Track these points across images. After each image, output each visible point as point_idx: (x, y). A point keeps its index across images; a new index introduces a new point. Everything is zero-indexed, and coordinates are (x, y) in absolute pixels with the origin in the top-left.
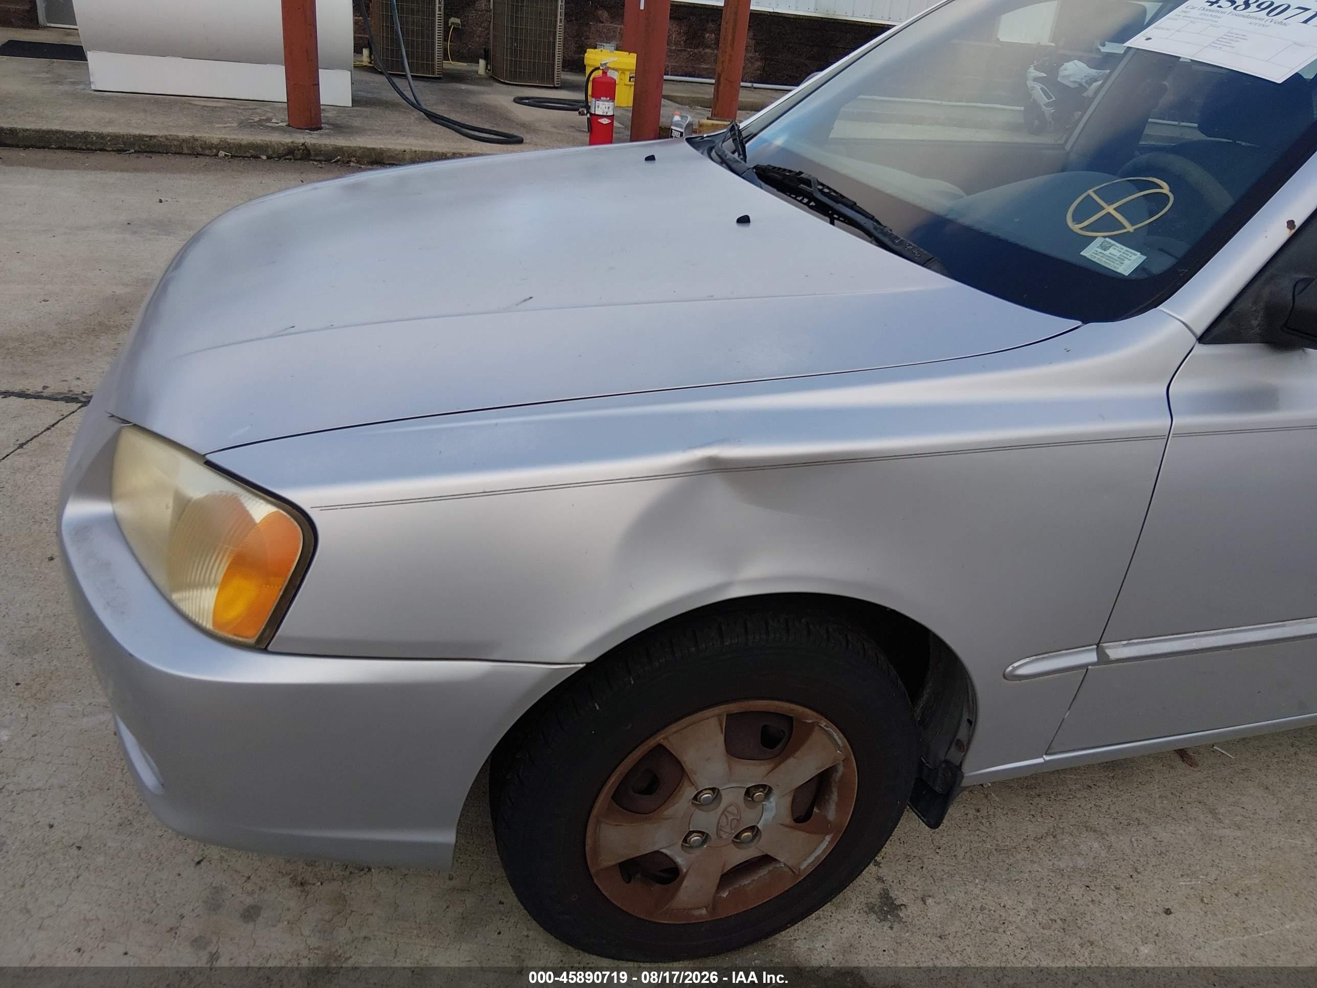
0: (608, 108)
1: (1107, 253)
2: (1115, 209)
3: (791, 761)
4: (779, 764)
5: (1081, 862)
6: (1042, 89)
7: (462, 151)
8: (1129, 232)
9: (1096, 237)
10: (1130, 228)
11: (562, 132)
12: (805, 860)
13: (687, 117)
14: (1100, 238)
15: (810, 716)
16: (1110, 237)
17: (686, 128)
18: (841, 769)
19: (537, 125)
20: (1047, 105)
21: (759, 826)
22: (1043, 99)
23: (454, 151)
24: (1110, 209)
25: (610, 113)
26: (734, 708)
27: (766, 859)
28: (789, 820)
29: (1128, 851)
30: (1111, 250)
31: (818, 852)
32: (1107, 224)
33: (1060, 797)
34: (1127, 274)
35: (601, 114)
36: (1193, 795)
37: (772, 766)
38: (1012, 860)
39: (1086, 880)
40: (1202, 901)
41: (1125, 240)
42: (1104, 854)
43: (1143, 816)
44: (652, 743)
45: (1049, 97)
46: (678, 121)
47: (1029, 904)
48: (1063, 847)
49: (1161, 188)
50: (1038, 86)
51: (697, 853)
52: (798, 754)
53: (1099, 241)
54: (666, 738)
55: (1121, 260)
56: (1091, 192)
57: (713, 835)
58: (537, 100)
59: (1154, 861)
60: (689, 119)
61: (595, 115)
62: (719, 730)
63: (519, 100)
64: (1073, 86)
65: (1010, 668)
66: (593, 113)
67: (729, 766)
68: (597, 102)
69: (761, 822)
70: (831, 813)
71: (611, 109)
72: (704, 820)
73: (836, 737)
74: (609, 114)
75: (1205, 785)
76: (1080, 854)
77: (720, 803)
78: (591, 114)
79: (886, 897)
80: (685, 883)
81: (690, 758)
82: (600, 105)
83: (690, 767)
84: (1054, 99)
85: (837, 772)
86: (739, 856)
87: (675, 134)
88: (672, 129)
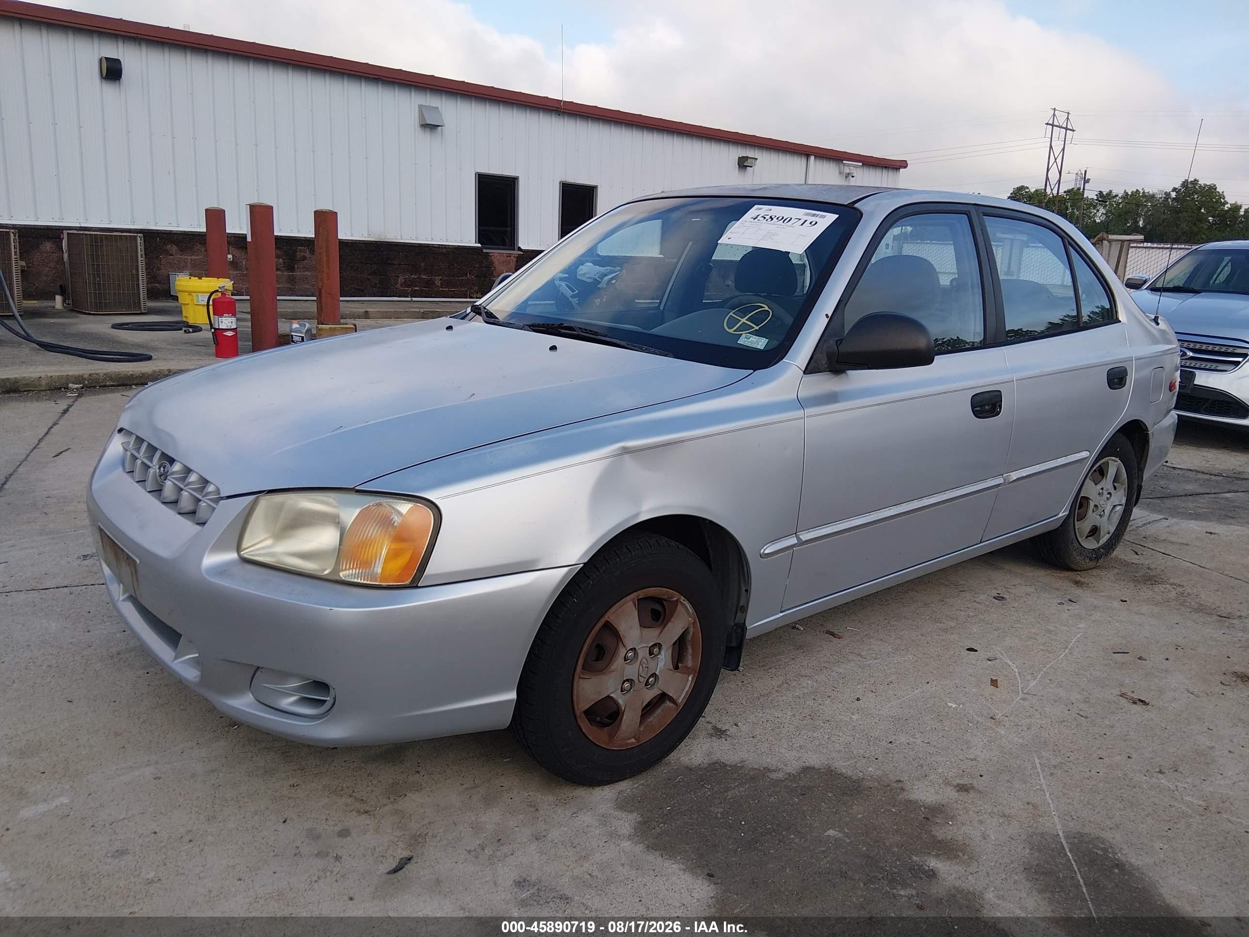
0: (232, 322)
1: (750, 340)
2: (746, 320)
3: (670, 624)
4: (664, 627)
5: (806, 691)
6: (567, 285)
7: (99, 371)
8: (756, 330)
9: (742, 334)
10: (757, 328)
11: (180, 347)
12: (680, 697)
13: (305, 324)
14: (744, 334)
15: (676, 596)
16: (748, 333)
17: (306, 333)
18: (691, 630)
19: (152, 344)
20: (573, 296)
21: (657, 673)
22: (568, 293)
23: (91, 372)
24: (744, 320)
25: (234, 326)
26: (641, 594)
27: (663, 697)
28: (672, 667)
29: (827, 681)
30: (751, 339)
31: (687, 688)
32: (744, 327)
33: (781, 666)
34: (762, 348)
35: (225, 328)
36: (847, 650)
37: (660, 630)
38: (771, 698)
39: (813, 697)
40: (872, 692)
41: (757, 333)
42: (815, 684)
43: (826, 665)
44: (603, 621)
45: (573, 291)
46: (297, 328)
47: (789, 713)
48: (794, 686)
49: (763, 307)
50: (563, 284)
51: (628, 695)
52: (673, 620)
53: (744, 336)
54: (608, 617)
55: (758, 342)
56: (731, 314)
57: (636, 679)
58: (136, 324)
59: (841, 682)
60: (308, 325)
61: (219, 329)
62: (634, 608)
63: (116, 326)
64: (589, 281)
65: (763, 550)
66: (217, 327)
67: (641, 632)
68: (220, 318)
69: (658, 670)
70: (690, 663)
71: (233, 323)
72: (631, 671)
73: (689, 607)
74: (232, 327)
75: (850, 645)
76: (803, 687)
77: (637, 659)
78: (215, 329)
79: (715, 728)
80: (625, 717)
81: (622, 628)
82: (223, 321)
83: (623, 634)
84: (577, 292)
85: (689, 634)
86: (650, 695)
87: (295, 339)
88: (292, 335)
